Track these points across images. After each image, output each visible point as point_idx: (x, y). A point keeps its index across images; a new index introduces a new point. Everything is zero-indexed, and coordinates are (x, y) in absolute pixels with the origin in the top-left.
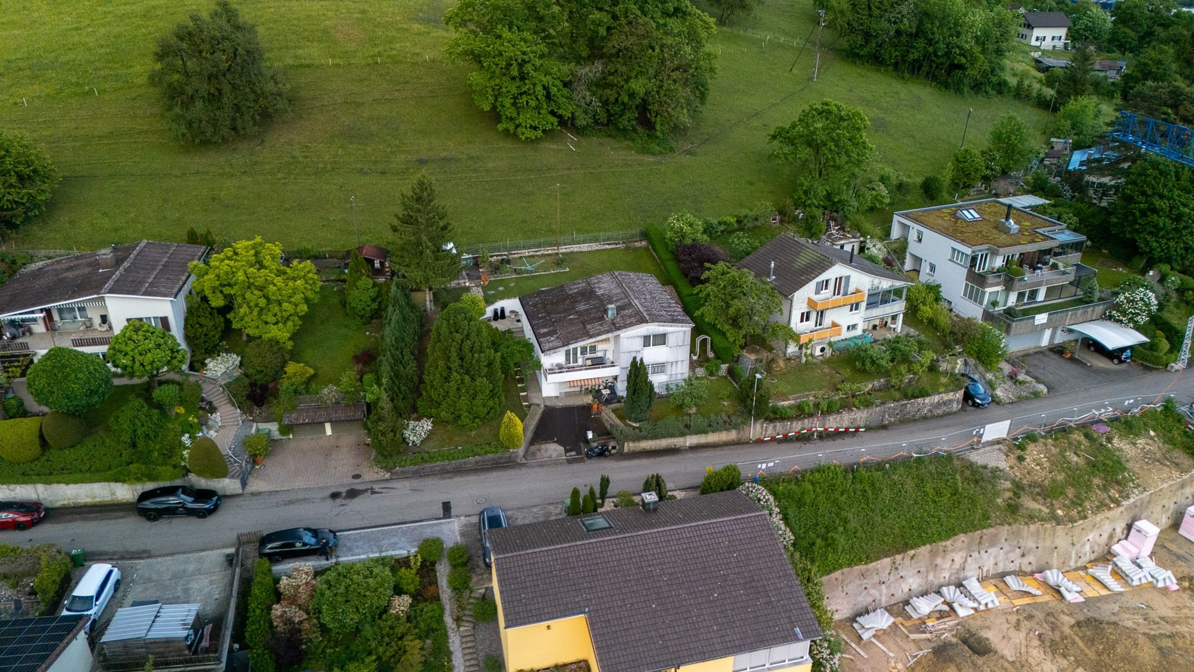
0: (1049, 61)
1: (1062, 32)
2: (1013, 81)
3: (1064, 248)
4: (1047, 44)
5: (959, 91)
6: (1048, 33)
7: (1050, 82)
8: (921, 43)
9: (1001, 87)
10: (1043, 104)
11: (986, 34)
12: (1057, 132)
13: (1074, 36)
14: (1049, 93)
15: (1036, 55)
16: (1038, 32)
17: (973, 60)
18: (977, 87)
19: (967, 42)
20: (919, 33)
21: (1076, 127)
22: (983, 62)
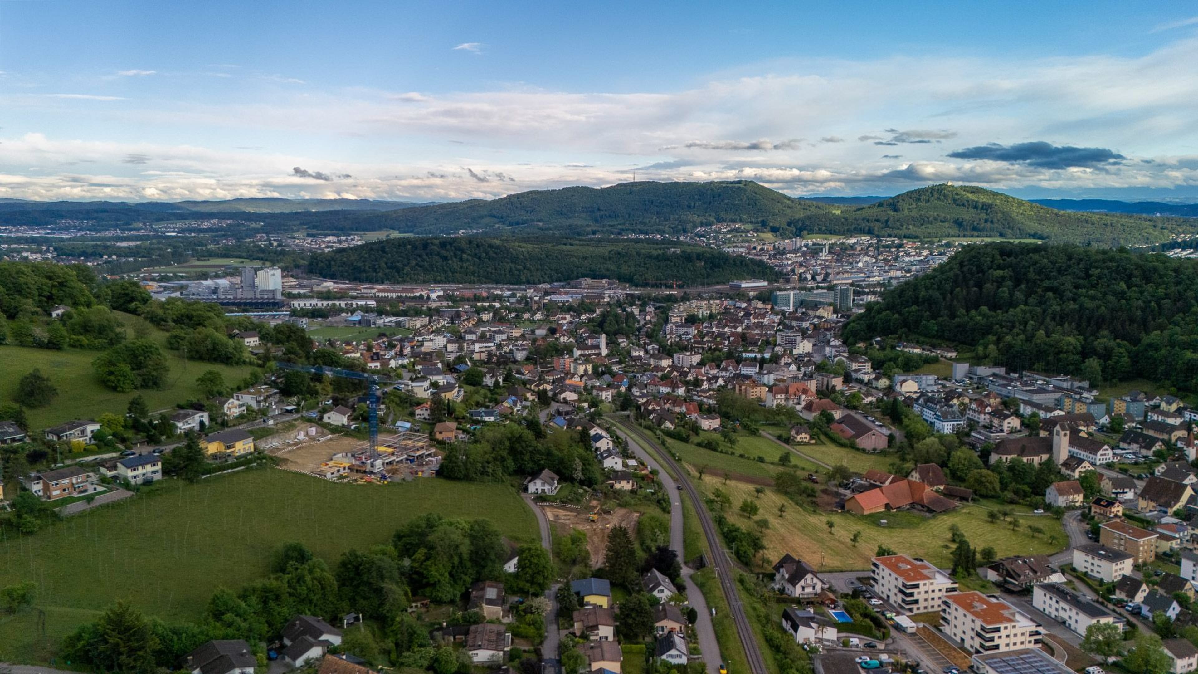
0: (256, 351)
1: (257, 339)
2: (247, 360)
3: (275, 393)
4: (252, 344)
5: (232, 365)
6: (251, 340)
7: (259, 359)
8: (216, 353)
9: (244, 362)
10: (260, 366)
11: (236, 347)
12: (267, 372)
13: (261, 339)
14: (260, 362)
15: (250, 349)
16: (247, 340)
17: (234, 355)
18: (237, 363)
19: (231, 350)
20: (214, 349)
21: (271, 370)
22: (237, 356)
